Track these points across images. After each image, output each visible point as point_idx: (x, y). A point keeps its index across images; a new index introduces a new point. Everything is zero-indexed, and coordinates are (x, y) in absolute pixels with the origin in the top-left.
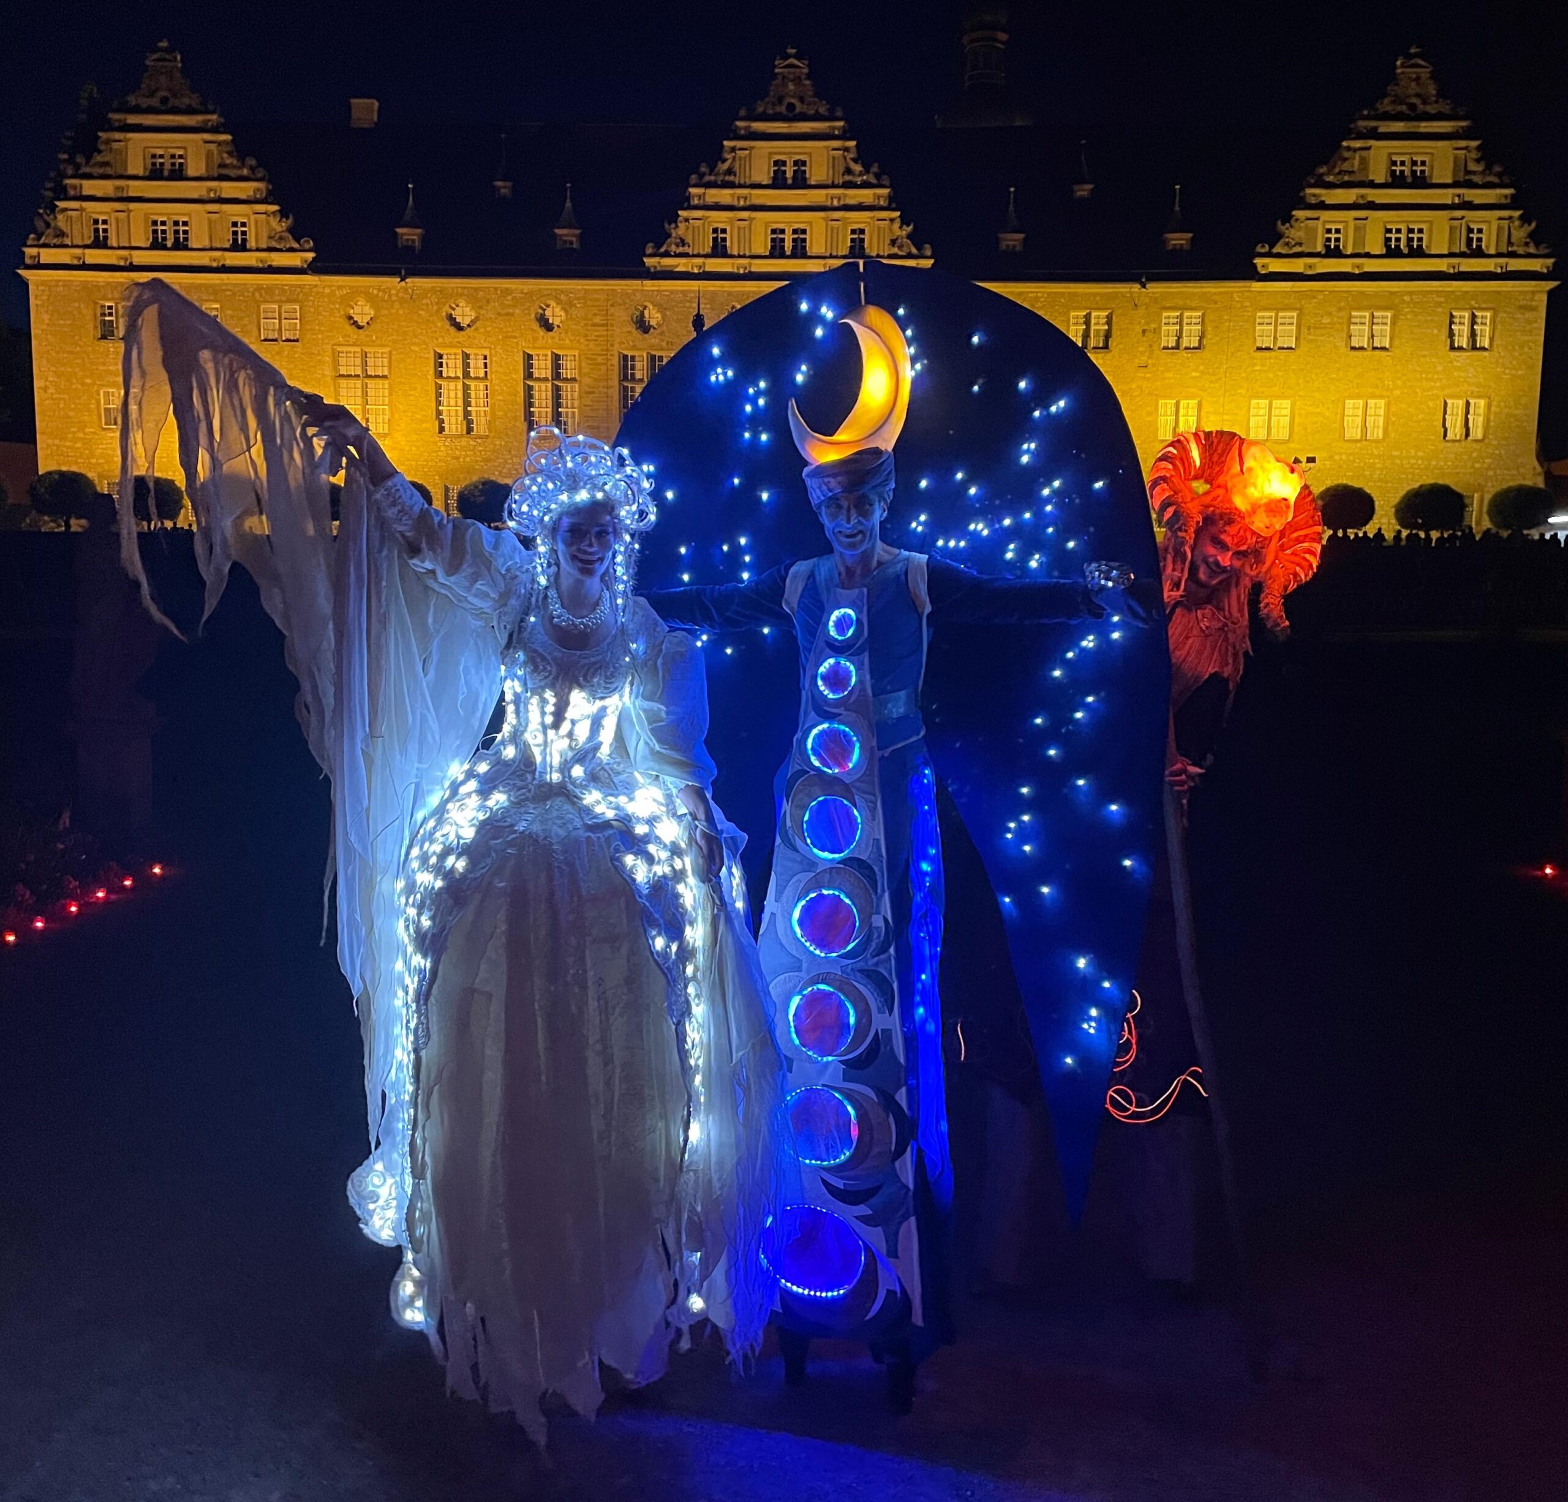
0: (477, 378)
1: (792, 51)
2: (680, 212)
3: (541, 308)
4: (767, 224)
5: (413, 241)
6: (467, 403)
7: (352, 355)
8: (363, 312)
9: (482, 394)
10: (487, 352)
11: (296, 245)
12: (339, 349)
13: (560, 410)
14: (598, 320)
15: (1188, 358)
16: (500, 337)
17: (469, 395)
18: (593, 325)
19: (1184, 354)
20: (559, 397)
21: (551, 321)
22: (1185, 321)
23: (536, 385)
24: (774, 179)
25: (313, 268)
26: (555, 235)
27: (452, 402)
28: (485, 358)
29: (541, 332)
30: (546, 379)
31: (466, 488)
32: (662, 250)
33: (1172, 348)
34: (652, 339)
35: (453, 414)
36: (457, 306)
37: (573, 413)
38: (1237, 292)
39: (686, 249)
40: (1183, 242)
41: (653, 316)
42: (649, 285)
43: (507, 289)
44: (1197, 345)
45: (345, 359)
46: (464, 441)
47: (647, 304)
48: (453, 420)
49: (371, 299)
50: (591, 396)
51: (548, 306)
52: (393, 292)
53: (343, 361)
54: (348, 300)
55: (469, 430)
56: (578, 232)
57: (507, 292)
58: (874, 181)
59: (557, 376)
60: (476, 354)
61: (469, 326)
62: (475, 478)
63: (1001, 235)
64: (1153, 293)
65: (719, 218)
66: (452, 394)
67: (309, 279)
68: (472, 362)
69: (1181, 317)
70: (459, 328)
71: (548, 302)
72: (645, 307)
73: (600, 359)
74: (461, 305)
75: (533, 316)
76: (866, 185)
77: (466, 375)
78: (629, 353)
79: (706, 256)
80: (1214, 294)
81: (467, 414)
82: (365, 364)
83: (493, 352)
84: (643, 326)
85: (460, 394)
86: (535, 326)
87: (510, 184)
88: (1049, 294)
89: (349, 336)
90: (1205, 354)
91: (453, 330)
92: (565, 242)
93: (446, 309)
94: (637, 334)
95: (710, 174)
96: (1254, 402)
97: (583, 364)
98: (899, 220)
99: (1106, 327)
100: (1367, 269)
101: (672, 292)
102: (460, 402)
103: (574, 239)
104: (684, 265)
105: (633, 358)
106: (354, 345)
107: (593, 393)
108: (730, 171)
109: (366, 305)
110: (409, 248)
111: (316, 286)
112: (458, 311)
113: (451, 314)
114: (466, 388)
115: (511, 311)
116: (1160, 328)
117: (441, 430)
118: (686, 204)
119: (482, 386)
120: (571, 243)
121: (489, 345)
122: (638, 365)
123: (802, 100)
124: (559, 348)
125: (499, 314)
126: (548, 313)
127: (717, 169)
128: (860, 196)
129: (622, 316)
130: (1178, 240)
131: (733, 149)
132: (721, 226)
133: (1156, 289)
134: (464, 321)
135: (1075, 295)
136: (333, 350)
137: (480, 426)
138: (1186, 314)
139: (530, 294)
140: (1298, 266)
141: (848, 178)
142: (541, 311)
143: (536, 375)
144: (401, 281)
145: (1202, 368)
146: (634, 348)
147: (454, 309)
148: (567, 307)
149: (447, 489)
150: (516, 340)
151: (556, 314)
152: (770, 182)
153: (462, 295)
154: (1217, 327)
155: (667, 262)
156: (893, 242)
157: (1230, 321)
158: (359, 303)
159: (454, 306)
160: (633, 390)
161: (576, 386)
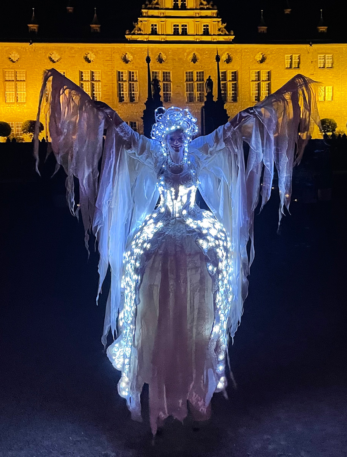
2: (139, 18)
3: (86, 54)
4: (172, 23)
5: (35, 29)
7: (11, 72)
8: (15, 56)
12: (5, 70)
13: (94, 92)
14: (108, 58)
15: (328, 71)
16: (70, 65)
18: (106, 60)
19: (327, 70)
20: (93, 87)
21: (89, 59)
22: (326, 58)
23: (84, 83)
24: (174, 6)
26: (90, 27)
28: (64, 73)
29: (86, 63)
30: (88, 81)
32: (133, 32)
33: (322, 68)
34: (129, 65)
36: (53, 53)
37: (99, 93)
38: (344, 47)
39: (141, 32)
40: (324, 30)
41: (129, 57)
42: (127, 45)
43: (72, 47)
44: (331, 66)
45: (8, 74)
47: (127, 52)
49: (18, 51)
50: (106, 87)
51: (89, 53)
52: (27, 48)
53: (7, 75)
54: (9, 52)
56: (99, 26)
57: (72, 48)
58: (211, 7)
59: (92, 80)
61: (57, 61)
63: (259, 27)
64: (315, 48)
65: (154, 21)
69: (325, 56)
70: (53, 62)
72: (126, 54)
73: (109, 73)
74: (54, 53)
75: (83, 57)
76: (208, 9)
78: (121, 71)
79: (149, 35)
80: (336, 48)
82: (16, 76)
83: (67, 71)
84: (126, 61)
86: (84, 61)
87: (72, 8)
88: (277, 48)
89: (9, 65)
90: (334, 70)
91: (51, 63)
92: (94, 30)
93: (48, 55)
94: (123, 63)
95: (150, 4)
97: (103, 75)
98: (221, 22)
99: (298, 60)
101: (136, 48)
103: (98, 28)
104: (141, 38)
105: (122, 73)
106: (12, 69)
107: (107, 86)
108: (157, 4)
109: (16, 54)
110: (33, 32)
112: (53, 55)
113: (50, 57)
115: (74, 55)
116: (317, 60)
118: (141, 16)
120: (97, 30)
121: (66, 68)
122: (124, 75)
124: (93, 69)
125: (69, 56)
126: (89, 56)
127: (152, 3)
128: (207, 13)
129: (118, 58)
132: (155, 24)
133: (315, 46)
134: (55, 59)
135: (287, 49)
136: (3, 71)
138: (327, 55)
139: (81, 49)
141: (201, 6)
142: (86, 55)
143: (84, 79)
144: (30, 44)
145: (333, 75)
146: (123, 69)
147: (51, 55)
148: (96, 53)
150: (76, 66)
151: (91, 57)
152: (173, 8)
153: (55, 49)
154: (338, 60)
155: (134, 37)
156: (219, 30)
157: (342, 58)
158: (14, 53)
159: (51, 54)
160: (122, 84)
161: (100, 83)
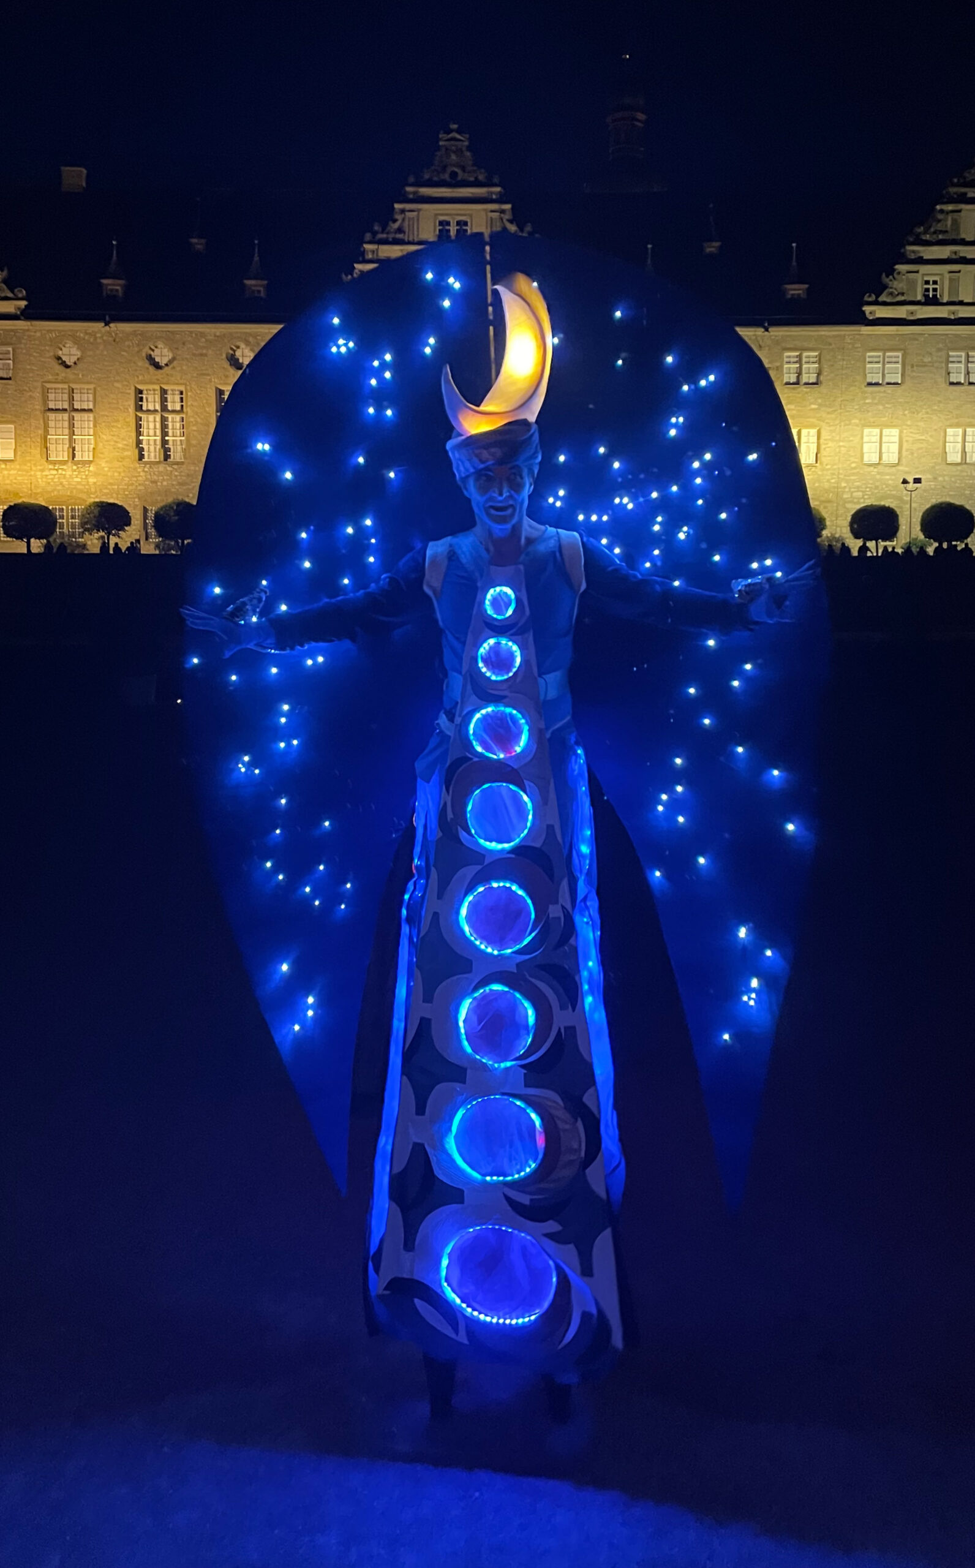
0: (174, 411)
1: (455, 126)
2: (356, 265)
3: (232, 349)
5: (117, 290)
6: (164, 434)
7: (60, 391)
8: (71, 353)
9: (178, 425)
10: (182, 388)
11: (10, 295)
12: (48, 385)
15: (807, 393)
16: (195, 375)
17: (166, 426)
19: (804, 389)
21: (241, 361)
22: (804, 360)
24: (440, 237)
25: (25, 315)
26: (244, 285)
27: (151, 432)
28: (181, 393)
29: (232, 370)
31: (162, 508)
33: (793, 384)
35: (152, 443)
36: (156, 347)
38: (849, 335)
40: (800, 292)
43: (201, 333)
44: (815, 381)
45: (53, 395)
46: (161, 468)
48: (152, 448)
49: (77, 341)
51: (238, 347)
52: (99, 335)
53: (51, 396)
54: (57, 343)
55: (167, 457)
56: (265, 282)
57: (203, 335)
60: (172, 390)
61: (167, 365)
62: (170, 500)
64: (776, 336)
66: (151, 425)
67: (21, 324)
68: (169, 397)
69: (800, 357)
70: (157, 366)
71: (238, 344)
74: (159, 346)
75: (224, 356)
77: (164, 408)
80: (829, 337)
81: (164, 442)
82: (72, 400)
83: (188, 388)
85: (158, 425)
86: (227, 365)
87: (203, 241)
89: (58, 374)
90: (823, 389)
91: (152, 369)
92: (253, 291)
93: (146, 351)
95: (382, 232)
96: (866, 431)
100: (961, 315)
102: (158, 432)
103: (262, 289)
106: (63, 382)
108: (400, 230)
109: (73, 347)
110: (113, 297)
111: (28, 330)
112: (157, 352)
113: (150, 355)
114: (164, 420)
115: (204, 351)
116: (782, 366)
117: (141, 457)
118: (361, 259)
119: (178, 418)
120: (259, 291)
121: (185, 381)
123: (463, 169)
125: (194, 355)
126: (238, 354)
127: (389, 228)
130: (796, 290)
131: (403, 211)
133: (778, 332)
134: (163, 361)
136: (43, 386)
137: (176, 454)
138: (805, 354)
139: (222, 337)
140: (901, 312)
142: (231, 352)
144: (106, 325)
145: (820, 401)
147: (153, 350)
148: (255, 348)
149: (145, 510)
150: (209, 377)
151: (245, 355)
152: (438, 239)
153: (161, 337)
154: (832, 365)
157: (843, 360)
158: (68, 345)
159: (153, 347)
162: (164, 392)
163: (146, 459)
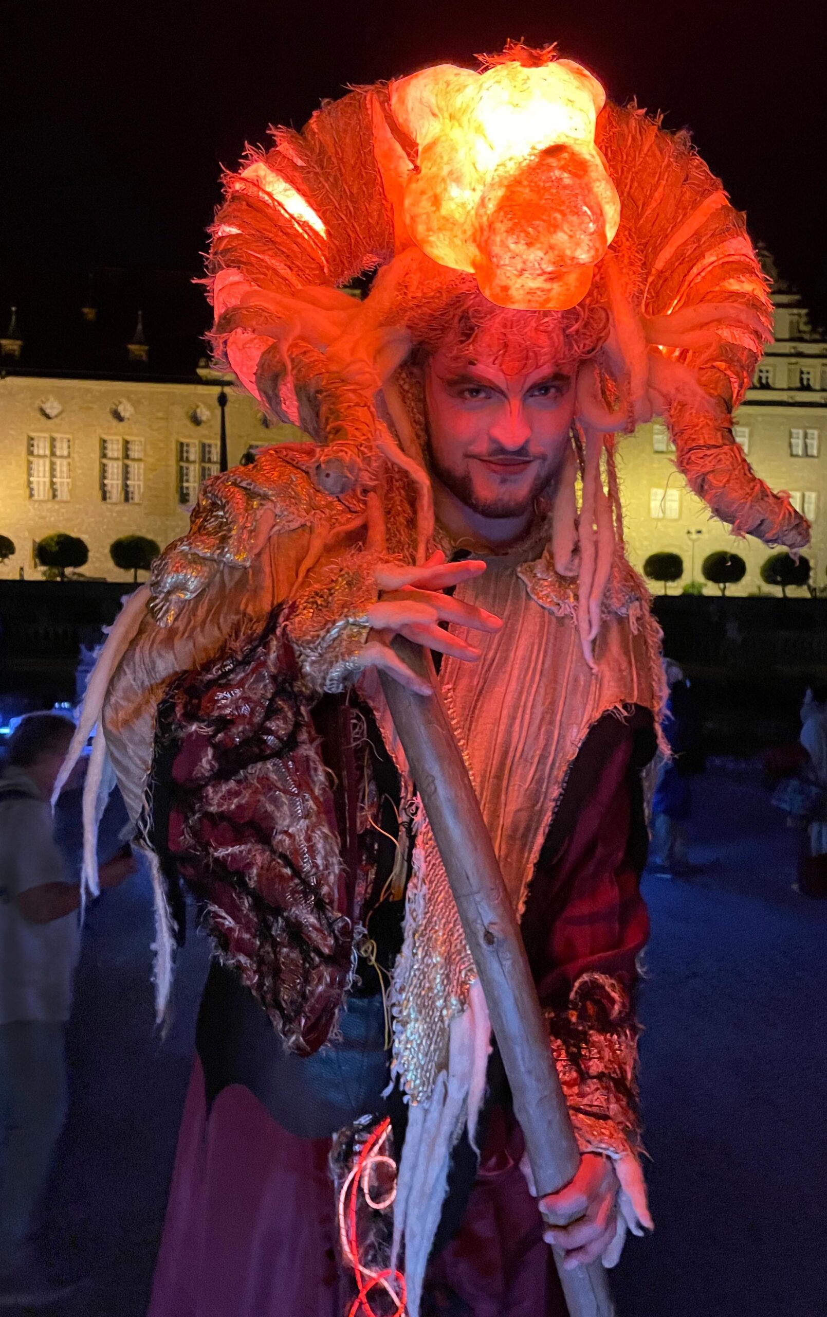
0: (62, 457)
3: (115, 404)
5: (14, 351)
6: (53, 475)
9: (65, 469)
10: (70, 436)
13: (128, 482)
14: (160, 415)
16: (82, 425)
17: (55, 470)
18: (158, 418)
20: (128, 472)
21: (122, 415)
23: (109, 463)
26: (128, 350)
27: (41, 474)
28: (69, 441)
29: (115, 422)
30: (117, 459)
34: (202, 430)
35: (42, 484)
36: (47, 401)
37: (139, 486)
41: (204, 414)
42: (201, 389)
43: (88, 388)
46: (49, 505)
47: (199, 404)
48: (41, 488)
50: (154, 472)
51: (120, 403)
55: (54, 496)
56: (146, 348)
57: (89, 391)
59: (127, 456)
60: (62, 438)
61: (56, 416)
66: (41, 469)
68: (58, 445)
70: (48, 417)
71: (121, 400)
72: (198, 407)
73: (162, 445)
74: (50, 400)
75: (108, 410)
77: (53, 454)
78: (185, 441)
81: (52, 484)
83: (75, 436)
84: (196, 420)
85: (48, 468)
86: (110, 417)
87: (94, 311)
91: (43, 419)
92: (136, 356)
93: (38, 403)
94: (191, 426)
96: (654, 490)
97: (148, 448)
102: (48, 474)
103: (143, 353)
105: (188, 445)
107: (155, 470)
110: (10, 356)
112: (48, 404)
113: (42, 407)
114: (52, 464)
115: (91, 405)
117: (31, 495)
119: (65, 462)
120: (141, 356)
121: (72, 431)
122: (192, 450)
124: (129, 434)
125: (81, 408)
126: (121, 409)
129: (179, 411)
134: (53, 413)
137: (63, 493)
139: (106, 393)
142: (114, 407)
143: (110, 455)
144: (2, 380)
146: (190, 437)
147: (44, 403)
148: (136, 404)
149: (34, 543)
150: (94, 428)
151: (126, 410)
153: (52, 391)
155: (216, 373)
159: (44, 401)
160: (187, 468)
161: (142, 465)
162: (53, 440)
163: (36, 497)
